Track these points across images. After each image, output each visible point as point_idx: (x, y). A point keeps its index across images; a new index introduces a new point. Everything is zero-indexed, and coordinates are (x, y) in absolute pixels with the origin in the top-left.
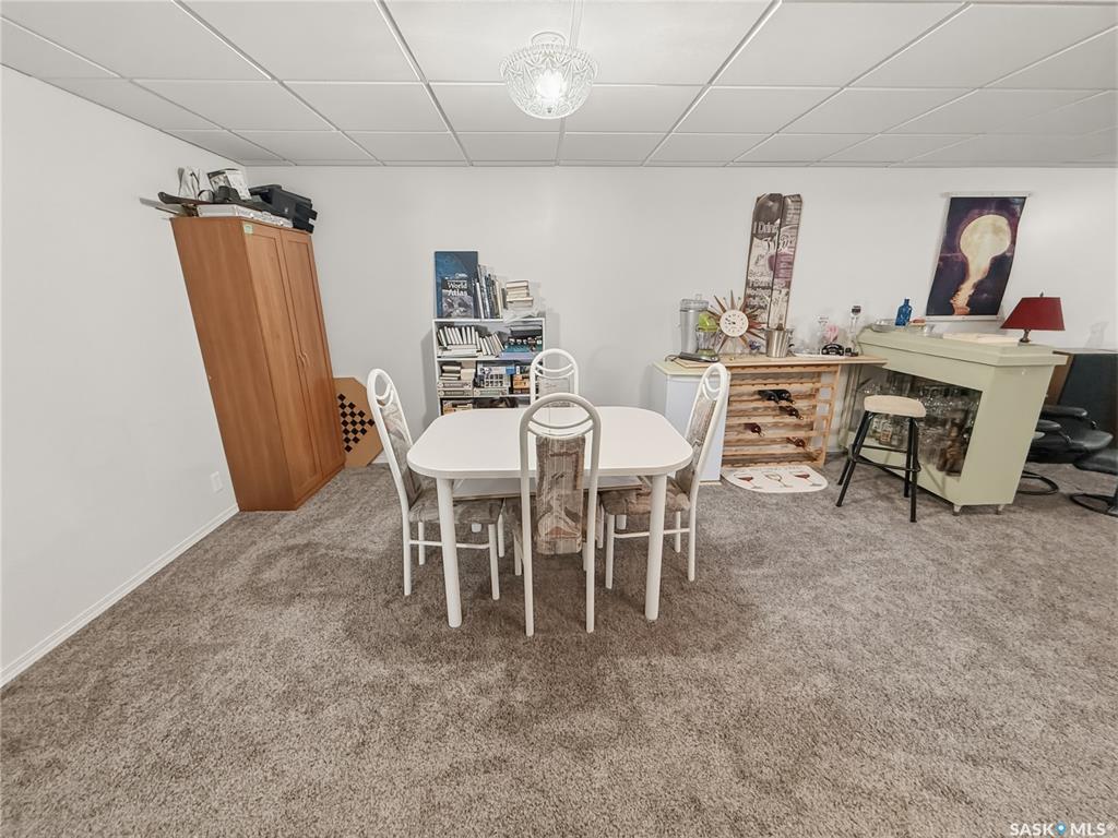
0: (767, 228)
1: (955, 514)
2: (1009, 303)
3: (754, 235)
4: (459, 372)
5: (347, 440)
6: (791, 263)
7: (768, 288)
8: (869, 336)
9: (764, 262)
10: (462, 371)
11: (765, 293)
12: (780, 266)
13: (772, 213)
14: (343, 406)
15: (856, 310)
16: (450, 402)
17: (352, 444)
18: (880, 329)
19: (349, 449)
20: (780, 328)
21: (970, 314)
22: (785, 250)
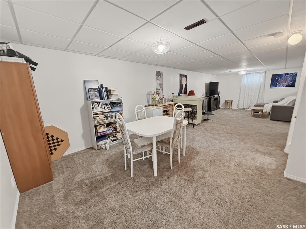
0: (158, 78)
1: (197, 126)
2: (188, 92)
3: (156, 79)
4: (98, 116)
5: (51, 150)
6: (162, 85)
7: (159, 90)
8: (174, 98)
9: (158, 85)
10: (100, 116)
11: (159, 91)
12: (161, 85)
13: (159, 74)
14: (48, 137)
15: (173, 94)
16: (99, 126)
17: (53, 151)
18: (176, 97)
19: (52, 154)
20: (164, 98)
21: (184, 93)
22: (161, 82)
